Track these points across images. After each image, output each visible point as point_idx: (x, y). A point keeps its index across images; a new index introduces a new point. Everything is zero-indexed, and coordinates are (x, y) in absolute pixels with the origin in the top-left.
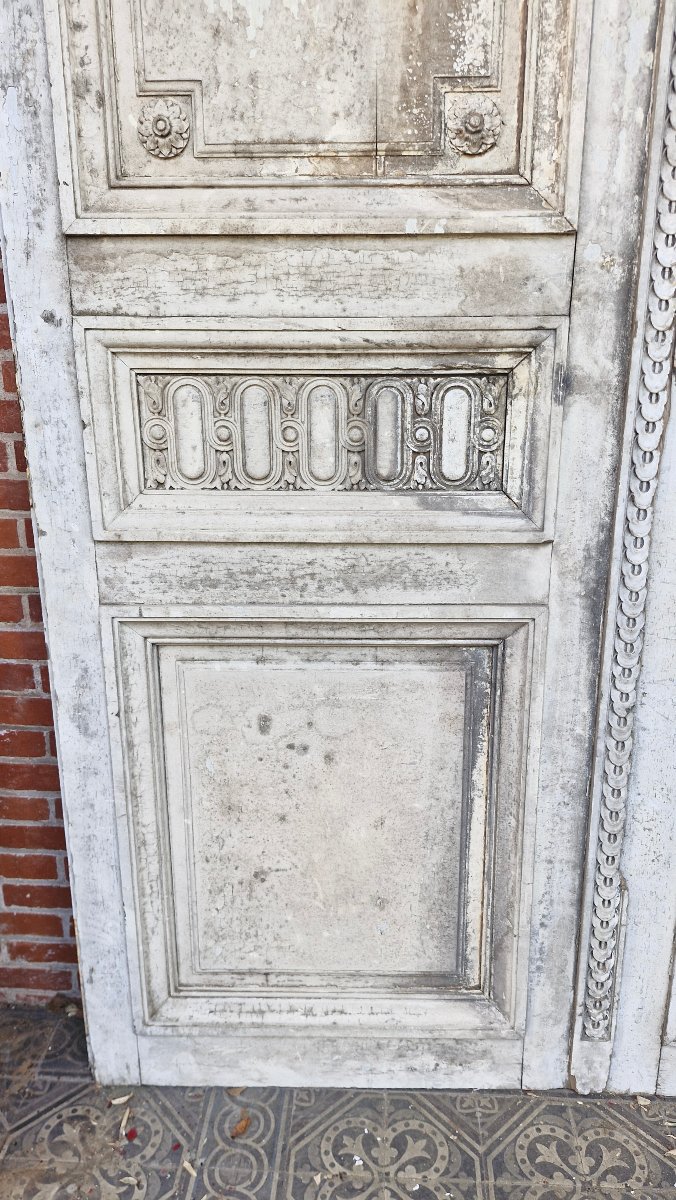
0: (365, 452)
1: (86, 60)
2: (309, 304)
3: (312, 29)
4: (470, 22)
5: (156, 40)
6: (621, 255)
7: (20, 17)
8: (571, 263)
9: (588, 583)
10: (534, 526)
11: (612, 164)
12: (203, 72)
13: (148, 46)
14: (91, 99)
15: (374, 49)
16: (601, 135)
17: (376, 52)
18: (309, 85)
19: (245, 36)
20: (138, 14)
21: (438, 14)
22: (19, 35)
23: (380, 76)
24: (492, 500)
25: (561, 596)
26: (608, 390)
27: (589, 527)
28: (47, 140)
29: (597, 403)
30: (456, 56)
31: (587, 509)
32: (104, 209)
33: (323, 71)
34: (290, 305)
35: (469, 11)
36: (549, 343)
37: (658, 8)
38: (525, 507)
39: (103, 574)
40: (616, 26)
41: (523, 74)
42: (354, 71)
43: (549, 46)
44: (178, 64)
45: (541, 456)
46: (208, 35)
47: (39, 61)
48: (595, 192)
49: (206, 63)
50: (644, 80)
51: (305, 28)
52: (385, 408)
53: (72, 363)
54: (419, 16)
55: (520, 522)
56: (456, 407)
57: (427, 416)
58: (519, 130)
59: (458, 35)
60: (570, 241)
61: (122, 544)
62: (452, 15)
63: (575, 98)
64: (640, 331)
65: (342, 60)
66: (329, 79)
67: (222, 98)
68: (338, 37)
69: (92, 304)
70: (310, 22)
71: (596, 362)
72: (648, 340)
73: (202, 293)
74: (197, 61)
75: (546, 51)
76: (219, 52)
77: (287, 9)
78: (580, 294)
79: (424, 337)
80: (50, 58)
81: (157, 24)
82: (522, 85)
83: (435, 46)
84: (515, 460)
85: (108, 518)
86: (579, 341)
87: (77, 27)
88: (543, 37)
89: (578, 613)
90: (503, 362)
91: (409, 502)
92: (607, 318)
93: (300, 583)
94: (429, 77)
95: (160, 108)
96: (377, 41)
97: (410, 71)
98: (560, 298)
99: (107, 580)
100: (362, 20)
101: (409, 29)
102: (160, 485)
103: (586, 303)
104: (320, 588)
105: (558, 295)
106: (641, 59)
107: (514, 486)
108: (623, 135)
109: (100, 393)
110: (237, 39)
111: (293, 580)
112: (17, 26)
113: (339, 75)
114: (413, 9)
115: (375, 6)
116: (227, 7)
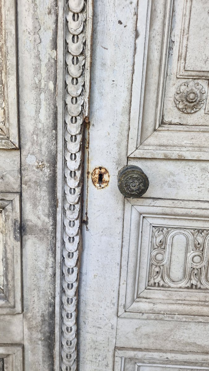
6: (48, 162)
8: (19, 165)
9: (44, 334)
10: (9, 305)
11: (38, 112)
25: (31, 340)
26: (47, 233)
27: (43, 305)
29: (41, 239)
31: (41, 294)
36: (9, 207)
40: (32, 34)
45: (10, 268)
48: (28, 126)
50: (52, 66)
60: (18, 153)
63: (9, 74)
64: (60, 204)
71: (39, 218)
72: (66, 209)
78: (26, 181)
86: (28, 207)
89: (41, 348)
92: (43, 194)
98: (14, 183)
103: (30, 186)
106: (49, 54)
108: (43, 96)
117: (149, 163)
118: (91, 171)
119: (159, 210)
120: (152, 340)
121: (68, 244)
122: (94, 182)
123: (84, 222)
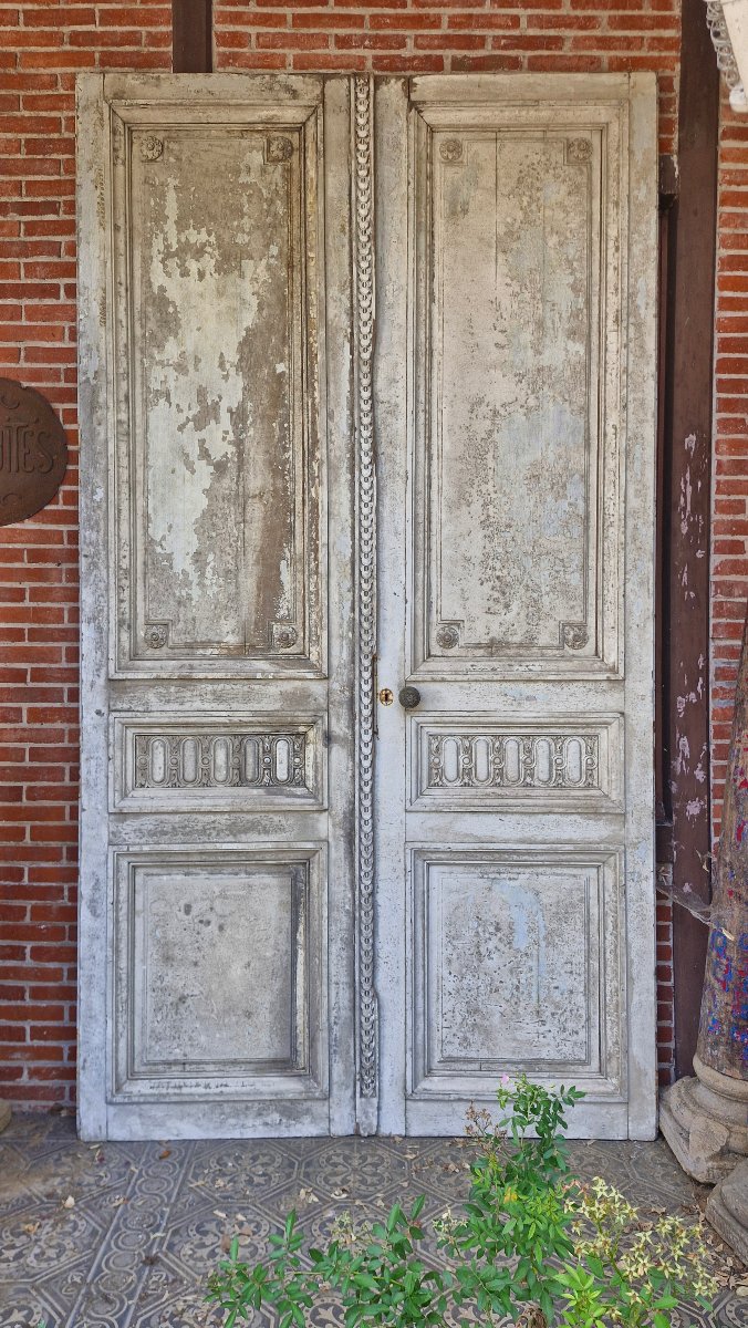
0: (241, 769)
1: (125, 612)
2: (215, 706)
3: (219, 602)
4: (282, 601)
5: (155, 605)
6: (348, 687)
7: (99, 597)
8: (327, 690)
9: (346, 830)
10: (319, 802)
11: (341, 653)
12: (173, 617)
13: (151, 607)
14: (125, 627)
16: (335, 643)
17: (244, 610)
18: (217, 622)
19: (191, 604)
20: (147, 595)
21: (269, 598)
22: (97, 604)
23: (246, 619)
24: (300, 791)
25: (334, 837)
26: (348, 741)
27: (345, 803)
28: (105, 642)
29: (343, 747)
30: (277, 612)
31: (343, 794)
32: (127, 669)
33: (223, 617)
34: (207, 706)
35: (281, 597)
36: (320, 722)
38: (314, 795)
39: (111, 829)
40: (338, 604)
41: (304, 617)
42: (236, 617)
44: (163, 614)
45: (320, 770)
46: (175, 604)
48: (335, 662)
49: (175, 614)
50: (351, 623)
51: (216, 601)
52: (250, 749)
53: (107, 731)
54: (261, 598)
55: (312, 801)
56: (282, 749)
57: (270, 752)
58: (304, 638)
59: (277, 604)
60: (326, 681)
61: (122, 815)
62: (275, 598)
63: (324, 629)
64: (357, 718)
65: (231, 613)
66: (225, 620)
67: (180, 626)
68: (229, 605)
69: (119, 706)
70: (218, 599)
71: (342, 730)
72: (362, 721)
73: (168, 701)
74: (171, 613)
75: (312, 611)
76: (180, 609)
77: (209, 595)
78: (332, 702)
79: (266, 719)
80: (110, 614)
81: (155, 599)
82: (304, 622)
83: (268, 609)
84: (310, 772)
85: (117, 802)
86: (333, 721)
87: (122, 601)
88: (310, 606)
89: (342, 845)
90: (302, 729)
91: (261, 791)
92: (344, 711)
93: (208, 832)
94: (266, 619)
95: (154, 630)
96: (245, 606)
97: (259, 617)
98: (323, 704)
99: (113, 833)
100: (239, 599)
101: (258, 603)
102: (142, 786)
103: (335, 705)
104: (218, 834)
105: (322, 701)
106: (348, 616)
107: (310, 783)
108: (345, 642)
109: (118, 745)
110: (188, 605)
111: (204, 830)
112: (97, 600)
113: (229, 618)
114: (259, 596)
115: (243, 594)
116: (184, 594)
117: (421, 685)
118: (379, 692)
119: (432, 719)
120: (436, 832)
121: (364, 749)
122: (382, 701)
123: (375, 733)
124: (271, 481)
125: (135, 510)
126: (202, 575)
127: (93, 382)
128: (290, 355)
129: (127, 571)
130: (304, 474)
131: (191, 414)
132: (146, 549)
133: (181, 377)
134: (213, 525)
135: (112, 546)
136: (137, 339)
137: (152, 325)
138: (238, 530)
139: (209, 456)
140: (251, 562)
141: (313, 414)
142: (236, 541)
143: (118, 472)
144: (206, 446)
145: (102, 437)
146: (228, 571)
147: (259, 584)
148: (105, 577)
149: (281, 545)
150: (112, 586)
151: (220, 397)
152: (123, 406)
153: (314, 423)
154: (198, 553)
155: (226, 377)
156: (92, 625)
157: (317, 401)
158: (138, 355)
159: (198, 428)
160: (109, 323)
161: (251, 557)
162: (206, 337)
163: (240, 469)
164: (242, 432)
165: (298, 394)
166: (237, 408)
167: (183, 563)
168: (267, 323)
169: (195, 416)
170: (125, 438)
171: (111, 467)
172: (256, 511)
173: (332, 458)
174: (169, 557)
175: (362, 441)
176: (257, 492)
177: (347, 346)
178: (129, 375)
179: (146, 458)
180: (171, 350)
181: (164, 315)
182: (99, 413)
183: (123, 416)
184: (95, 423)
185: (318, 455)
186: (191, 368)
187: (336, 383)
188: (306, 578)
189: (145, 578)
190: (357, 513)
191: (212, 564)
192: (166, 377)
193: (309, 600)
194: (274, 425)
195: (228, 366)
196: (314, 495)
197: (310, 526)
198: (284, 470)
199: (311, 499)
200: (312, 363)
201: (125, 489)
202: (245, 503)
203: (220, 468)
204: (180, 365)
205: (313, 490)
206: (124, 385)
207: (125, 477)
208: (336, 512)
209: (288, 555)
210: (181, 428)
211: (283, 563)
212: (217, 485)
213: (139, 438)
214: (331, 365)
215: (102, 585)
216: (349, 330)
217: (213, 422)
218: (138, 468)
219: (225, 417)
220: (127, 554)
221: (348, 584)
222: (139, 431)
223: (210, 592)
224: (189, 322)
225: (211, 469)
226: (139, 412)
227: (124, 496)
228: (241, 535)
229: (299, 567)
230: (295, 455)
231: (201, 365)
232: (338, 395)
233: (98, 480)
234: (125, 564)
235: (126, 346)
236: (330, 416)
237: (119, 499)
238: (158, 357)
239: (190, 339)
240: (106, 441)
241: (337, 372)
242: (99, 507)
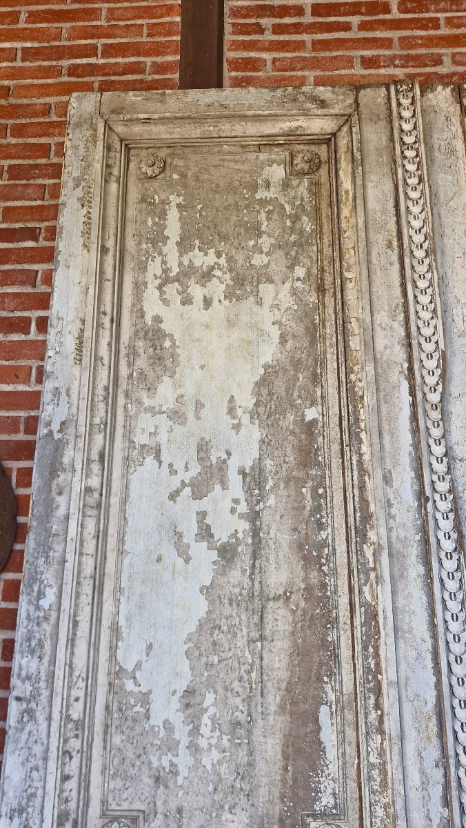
1: (69, 799)
3: (220, 780)
4: (324, 779)
5: (118, 783)
7: (31, 772)
12: (146, 805)
13: (112, 787)
15: (261, 793)
17: (262, 795)
18: (217, 816)
19: (176, 782)
20: (108, 765)
21: (302, 773)
22: (28, 784)
23: (265, 811)
30: (316, 800)
33: (227, 807)
35: (322, 771)
37: (446, 780)
40: (420, 790)
41: (361, 810)
42: (248, 807)
43: (377, 799)
44: (130, 800)
46: (151, 781)
47: (38, 801)
49: (149, 800)
51: (216, 778)
54: (290, 774)
59: (316, 786)
62: (311, 774)
65: (240, 800)
66: (231, 813)
67: (157, 823)
68: (238, 786)
70: (219, 775)
74: (143, 798)
75: (375, 801)
76: (159, 791)
77: (204, 766)
80: (45, 803)
81: (120, 773)
82: (361, 818)
83: (301, 793)
87: (67, 778)
88: (372, 792)
94: (298, 814)
96: (263, 789)
97: (286, 809)
100: (253, 775)
101: (284, 781)
106: (440, 813)
110: (170, 784)
112: (28, 777)
113: (238, 810)
114: (286, 769)
115: (261, 766)
116: (166, 764)
124: (302, 574)
125: (99, 620)
126: (195, 731)
127: (57, 436)
128: (323, 398)
129: (79, 724)
130: (349, 563)
131: (187, 478)
132: (110, 684)
133: (177, 428)
134: (214, 644)
135: (58, 683)
136: (120, 380)
137: (141, 362)
138: (253, 654)
139: (212, 536)
140: (273, 708)
141: (361, 477)
142: (249, 672)
143: (80, 563)
144: (208, 521)
145: (61, 512)
146: (237, 724)
147: (285, 746)
148: (44, 735)
149: (319, 679)
150: (53, 749)
151: (229, 454)
152: (96, 467)
153: (362, 488)
154: (190, 692)
155: (237, 427)
156: (16, 820)
157: (366, 458)
158: (121, 400)
159: (197, 496)
160: (86, 360)
161: (274, 699)
162: (212, 377)
163: (255, 555)
164: (258, 502)
165: (336, 447)
166: (252, 468)
167: (165, 710)
168: (292, 358)
169: (193, 479)
170: (95, 512)
171: (70, 557)
172: (280, 620)
173: (394, 540)
174: (145, 699)
175: (439, 516)
176: (281, 592)
177: (405, 386)
178: (109, 427)
179: (121, 540)
180: (166, 393)
181: (158, 351)
182: (61, 478)
183: (94, 482)
184: (54, 493)
185: (372, 535)
186: (191, 415)
187: (392, 434)
188: (362, 738)
189: (105, 732)
190: (441, 628)
191: (212, 711)
192: (156, 427)
193: (370, 778)
194: (304, 490)
195: (239, 412)
196: (369, 598)
197: (365, 648)
198: (319, 557)
199: (365, 604)
200: (355, 407)
201: (87, 588)
202: (263, 608)
203: (227, 553)
204: (176, 412)
205: (366, 589)
206: (99, 439)
207: (88, 568)
208: (406, 627)
209: (332, 697)
210: (173, 496)
211: (324, 711)
212: (221, 580)
213: (114, 511)
214: (384, 409)
215: (38, 750)
216: (406, 365)
217: (218, 487)
218: (109, 554)
219: (235, 480)
220: (81, 694)
221: (434, 753)
222: (115, 501)
223: (207, 761)
224: (189, 358)
225: (214, 555)
226: (117, 473)
227: (85, 600)
228: (258, 662)
229: (350, 716)
230: (336, 534)
231: (203, 412)
232: (397, 450)
233: (49, 576)
234: (76, 712)
235: (106, 389)
236: (387, 480)
237: (76, 605)
238: (147, 402)
239: (190, 378)
240: (67, 518)
241: (393, 419)
242: (46, 618)
